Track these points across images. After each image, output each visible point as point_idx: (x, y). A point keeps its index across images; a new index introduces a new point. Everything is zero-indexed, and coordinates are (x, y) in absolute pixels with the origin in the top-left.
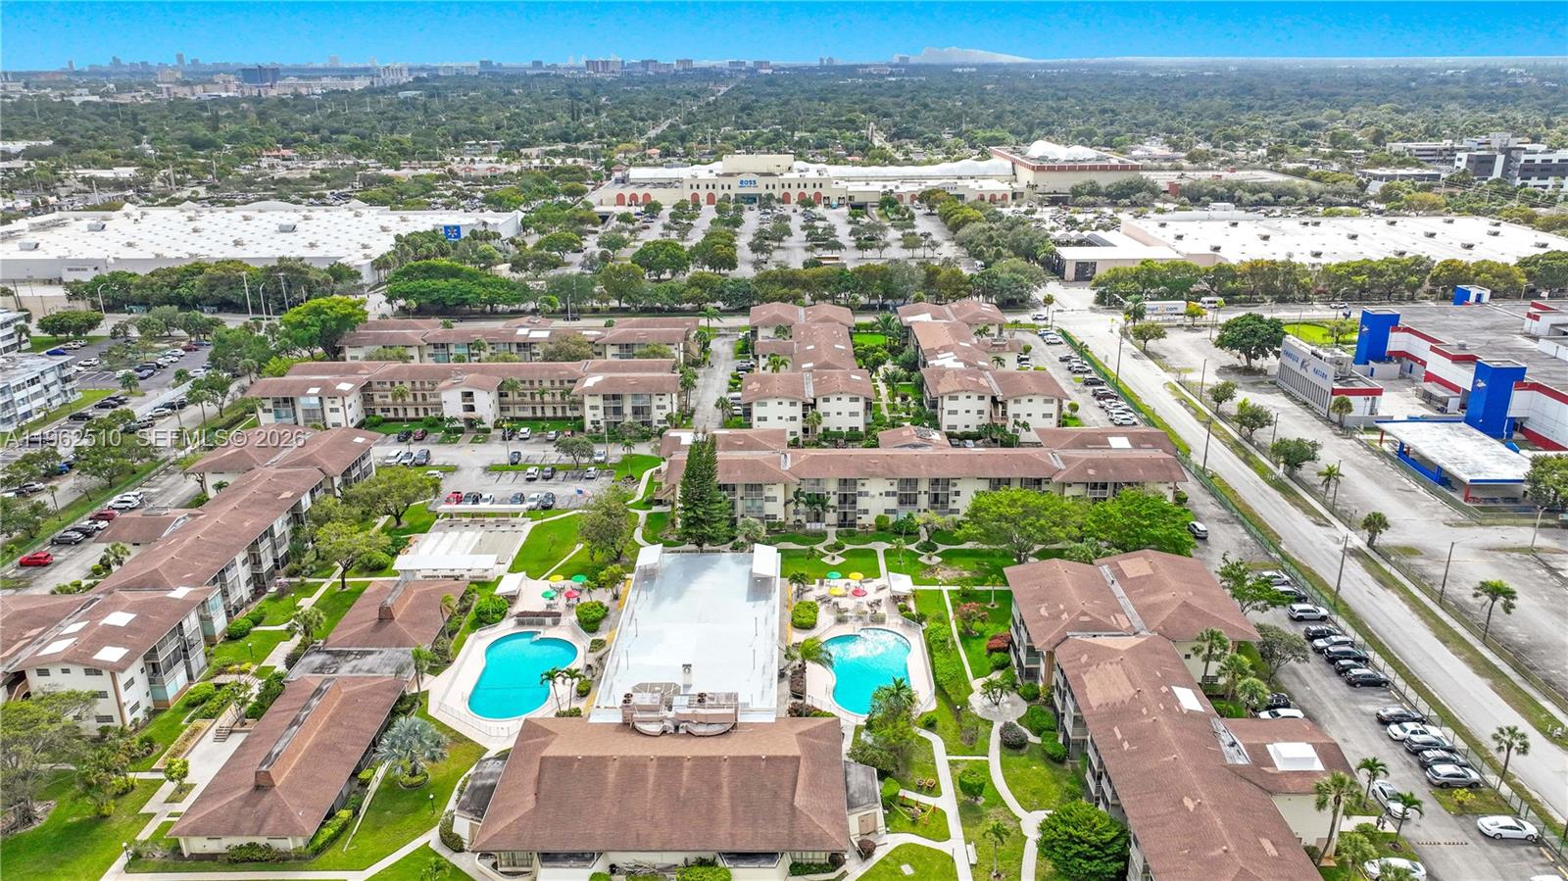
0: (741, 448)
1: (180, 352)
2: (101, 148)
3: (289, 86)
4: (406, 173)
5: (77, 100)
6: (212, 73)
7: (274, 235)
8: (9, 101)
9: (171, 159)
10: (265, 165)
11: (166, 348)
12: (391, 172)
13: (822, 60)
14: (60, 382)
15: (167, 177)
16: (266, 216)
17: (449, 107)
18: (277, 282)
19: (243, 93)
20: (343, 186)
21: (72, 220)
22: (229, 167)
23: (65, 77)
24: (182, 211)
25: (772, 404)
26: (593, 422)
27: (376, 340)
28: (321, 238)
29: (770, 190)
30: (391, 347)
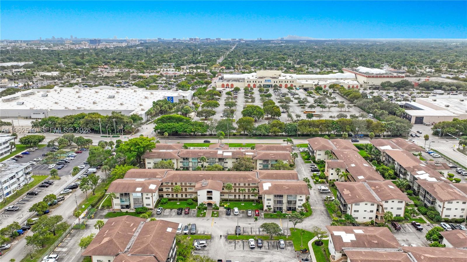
1: (75, 154)
2: (48, 65)
3: (104, 45)
4: (147, 75)
5: (41, 49)
6: (81, 41)
7: (107, 99)
8: (21, 49)
9: (70, 69)
10: (100, 71)
11: (69, 152)
12: (141, 74)
13: (258, 39)
14: (24, 175)
15: (68, 75)
16: (103, 91)
17: (153, 52)
18: (112, 123)
19: (90, 47)
20: (127, 79)
21: (36, 92)
22: (88, 72)
23: (38, 42)
24: (74, 89)
25: (362, 204)
26: (267, 206)
27: (159, 155)
28: (124, 101)
29: (275, 83)
30: (165, 160)
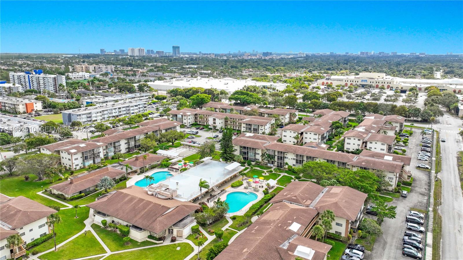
0: (260, 139)
4: (272, 75)
5: (221, 59)
25: (288, 132)
29: (372, 83)
